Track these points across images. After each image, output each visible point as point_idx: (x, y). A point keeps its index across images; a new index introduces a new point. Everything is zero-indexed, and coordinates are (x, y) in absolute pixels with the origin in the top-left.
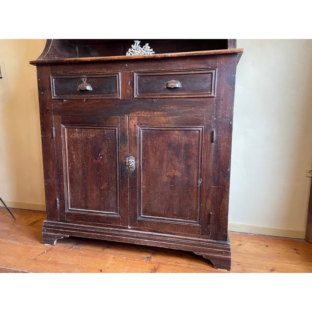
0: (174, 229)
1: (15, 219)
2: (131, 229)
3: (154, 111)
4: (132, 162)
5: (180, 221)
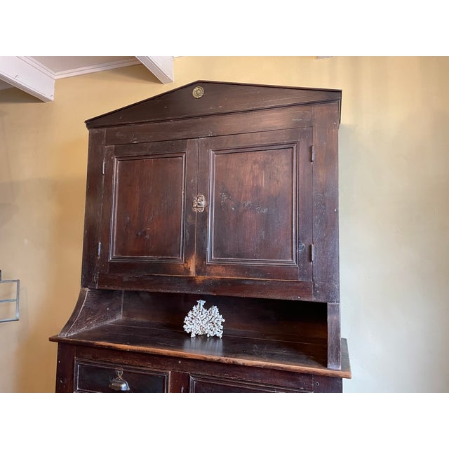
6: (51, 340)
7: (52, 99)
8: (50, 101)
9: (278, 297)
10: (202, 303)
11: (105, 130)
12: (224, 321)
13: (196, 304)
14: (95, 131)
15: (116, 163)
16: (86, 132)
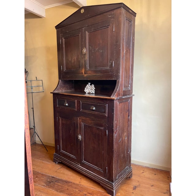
0: (94, 170)
1: (47, 151)
2: (80, 165)
3: (87, 118)
4: (80, 137)
5: (96, 167)
6: (51, 93)
7: (45, 16)
8: (44, 17)
9: (104, 79)
10: (89, 84)
11: (60, 29)
12: (95, 88)
13: (88, 84)
14: (58, 30)
15: (64, 40)
16: (55, 30)
